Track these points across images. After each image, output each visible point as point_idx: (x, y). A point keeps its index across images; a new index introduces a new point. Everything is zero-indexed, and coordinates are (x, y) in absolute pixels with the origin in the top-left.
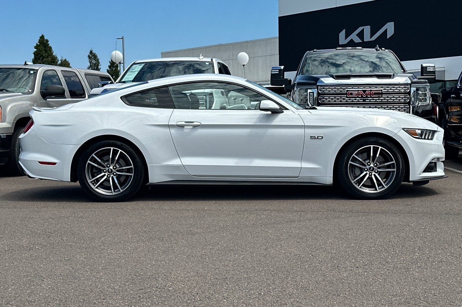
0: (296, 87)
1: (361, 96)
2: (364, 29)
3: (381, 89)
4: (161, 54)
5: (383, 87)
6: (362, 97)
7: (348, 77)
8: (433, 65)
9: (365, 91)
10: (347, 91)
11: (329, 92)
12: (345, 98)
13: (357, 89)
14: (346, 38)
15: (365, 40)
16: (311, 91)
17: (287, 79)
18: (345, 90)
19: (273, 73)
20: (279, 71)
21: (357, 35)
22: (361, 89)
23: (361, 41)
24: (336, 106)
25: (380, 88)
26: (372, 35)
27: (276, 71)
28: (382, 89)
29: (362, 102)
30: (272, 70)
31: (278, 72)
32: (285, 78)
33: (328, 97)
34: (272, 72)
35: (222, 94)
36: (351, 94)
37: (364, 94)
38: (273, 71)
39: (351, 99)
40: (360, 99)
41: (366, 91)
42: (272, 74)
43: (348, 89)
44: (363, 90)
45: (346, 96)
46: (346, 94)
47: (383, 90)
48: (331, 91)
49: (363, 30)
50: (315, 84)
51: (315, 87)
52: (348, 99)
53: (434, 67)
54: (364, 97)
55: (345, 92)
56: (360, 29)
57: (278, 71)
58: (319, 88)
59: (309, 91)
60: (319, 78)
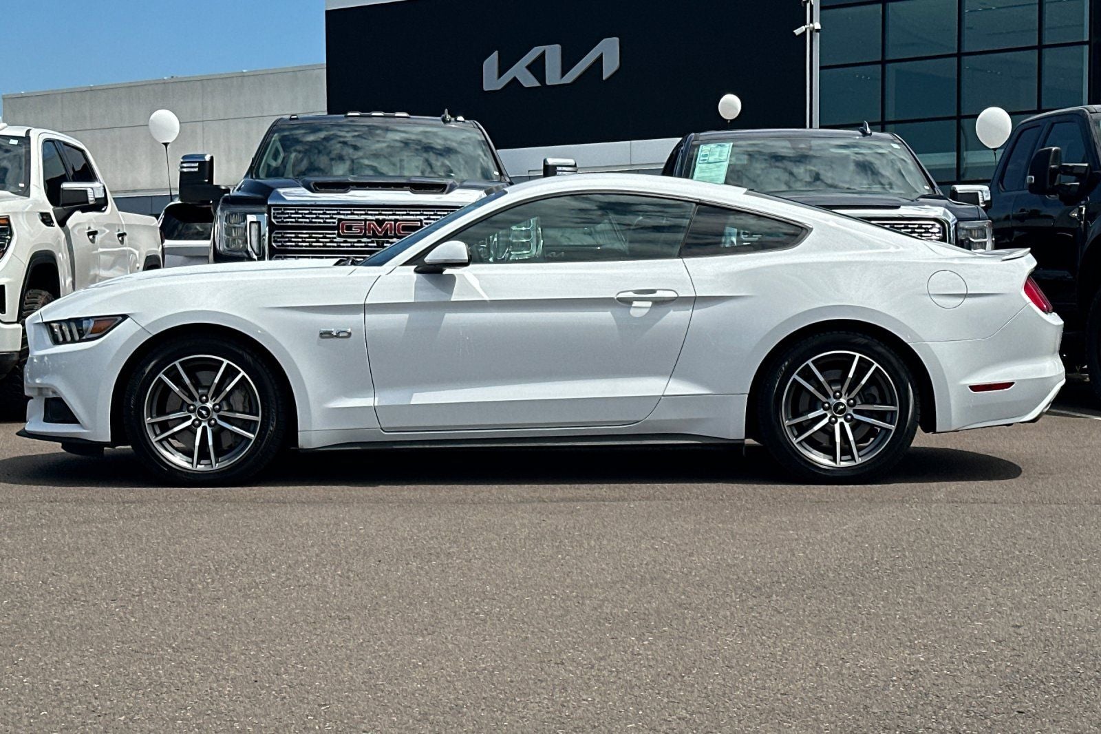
0: (221, 209)
1: (371, 234)
2: (544, 52)
3: (418, 217)
4: (4, 99)
5: (425, 213)
6: (375, 235)
7: (343, 186)
8: (571, 162)
9: (380, 223)
10: (340, 220)
11: (297, 222)
12: (335, 238)
13: (363, 217)
14: (500, 75)
15: (548, 83)
16: (255, 220)
17: (218, 187)
18: (335, 218)
19: (185, 170)
20: (199, 167)
21: (528, 67)
22: (374, 218)
23: (538, 84)
24: (313, 257)
25: (417, 215)
26: (565, 69)
27: (193, 165)
28: (422, 217)
29: (375, 247)
30: (182, 163)
31: (196, 170)
32: (215, 183)
33: (293, 235)
34: (182, 167)
35: (43, 221)
36: (349, 228)
37: (380, 227)
38: (185, 165)
39: (349, 240)
40: (369, 240)
41: (384, 220)
42: (182, 173)
43: (342, 217)
44: (377, 221)
45: (336, 232)
46: (337, 228)
47: (425, 219)
48: (300, 220)
49: (543, 54)
50: (263, 202)
51: (265, 209)
52: (342, 240)
53: (575, 166)
54: (380, 237)
55: (334, 223)
56: (535, 52)
57: (197, 165)
58: (273, 211)
59: (250, 218)
60: (273, 186)
